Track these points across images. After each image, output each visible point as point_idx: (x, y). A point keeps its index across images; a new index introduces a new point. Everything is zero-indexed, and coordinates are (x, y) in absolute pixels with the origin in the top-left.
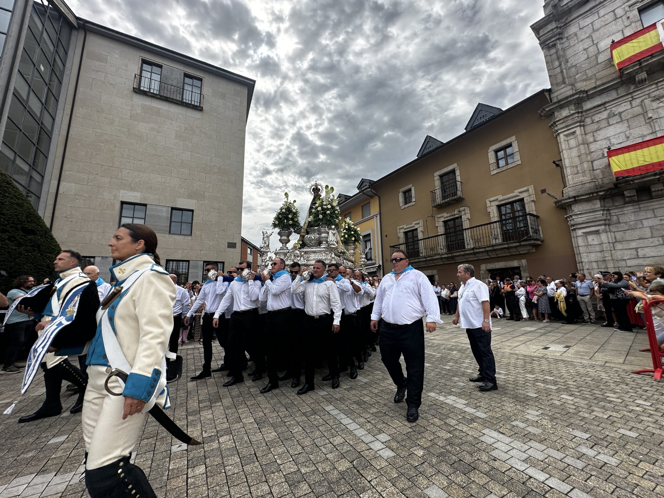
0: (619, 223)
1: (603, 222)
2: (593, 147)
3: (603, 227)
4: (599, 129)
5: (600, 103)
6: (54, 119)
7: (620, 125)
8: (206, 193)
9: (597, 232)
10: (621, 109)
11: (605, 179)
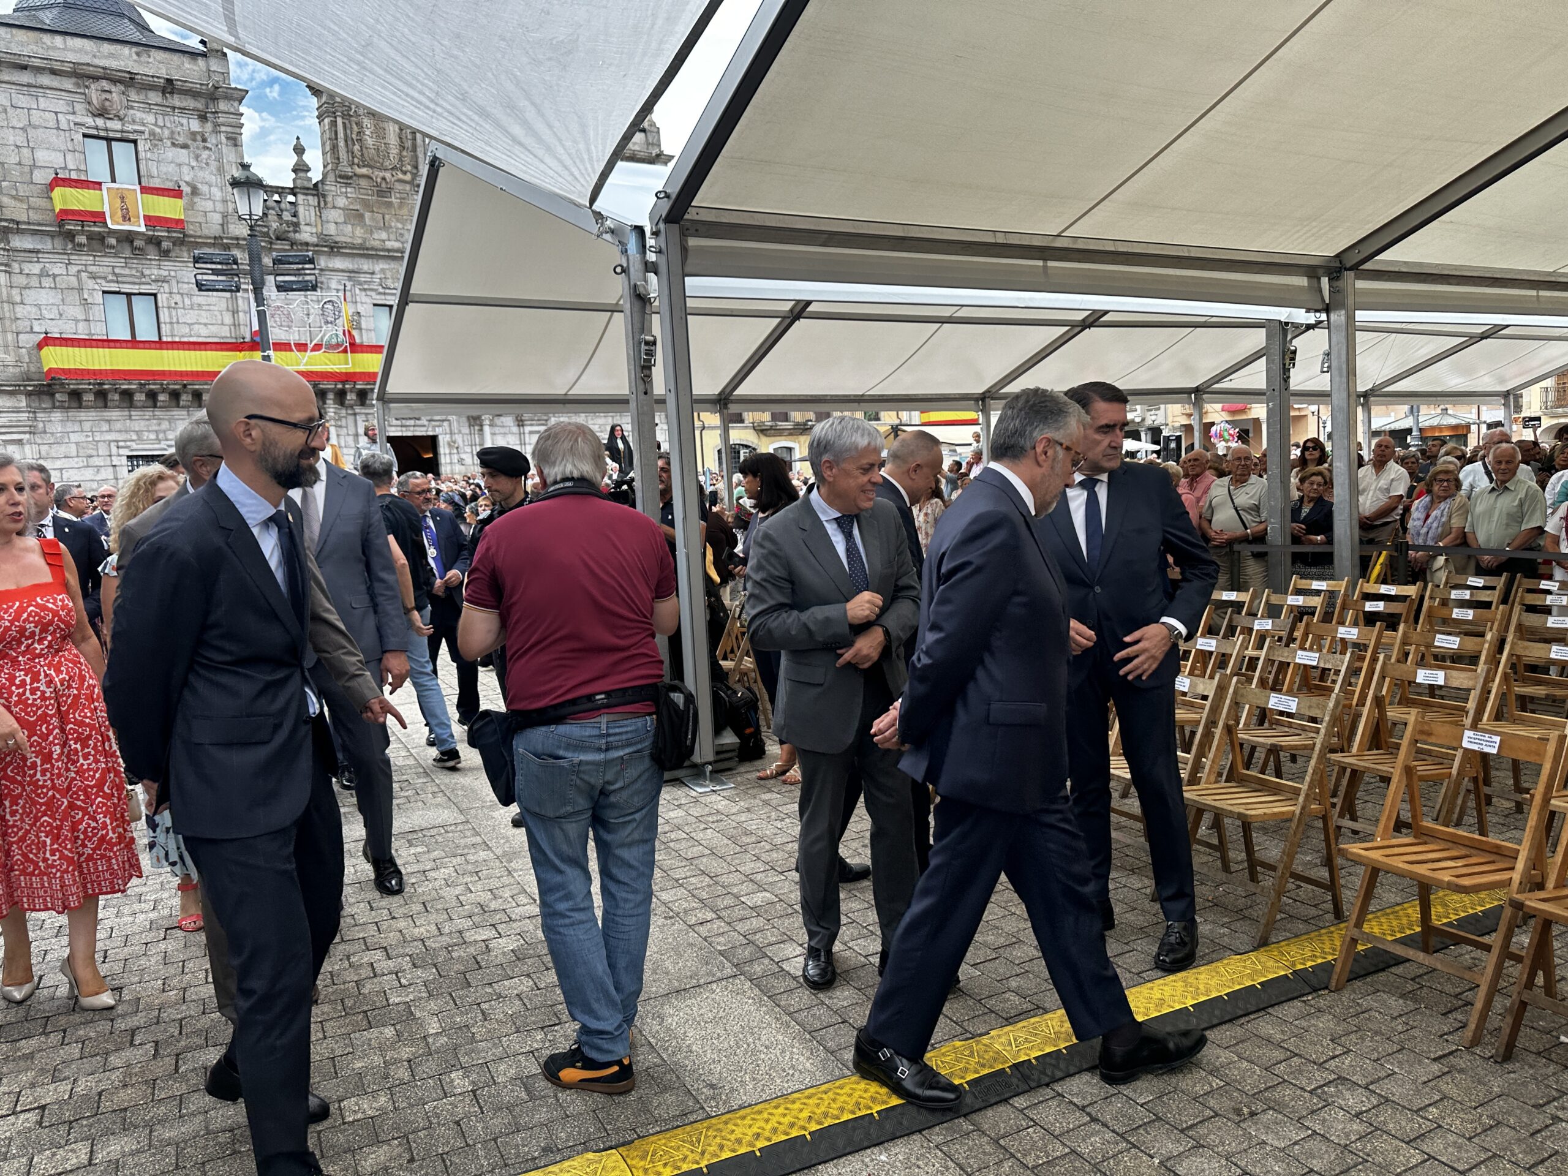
0: (45, 432)
1: (27, 429)
2: (20, 311)
3: (27, 436)
4: (27, 287)
5: (31, 246)
7: (52, 293)
9: (20, 442)
10: (57, 271)
11: (31, 365)
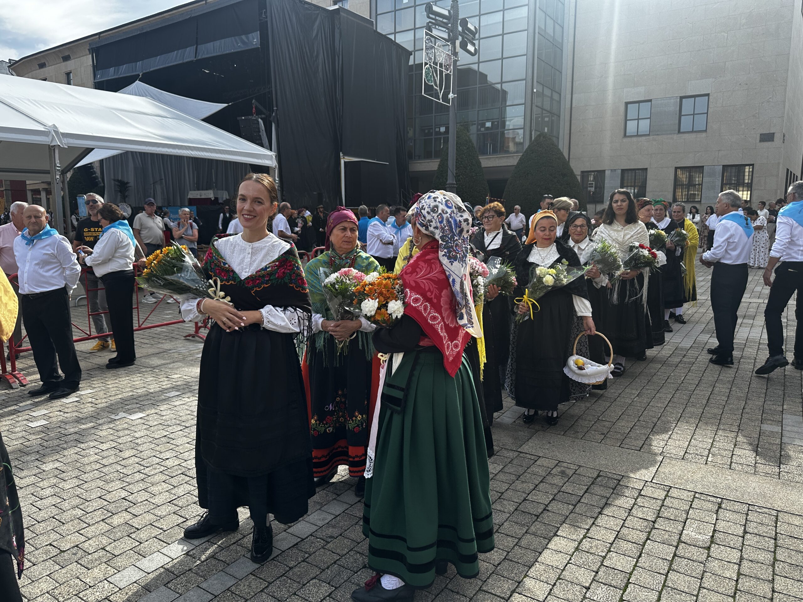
6: (563, 28)
8: (727, 63)
